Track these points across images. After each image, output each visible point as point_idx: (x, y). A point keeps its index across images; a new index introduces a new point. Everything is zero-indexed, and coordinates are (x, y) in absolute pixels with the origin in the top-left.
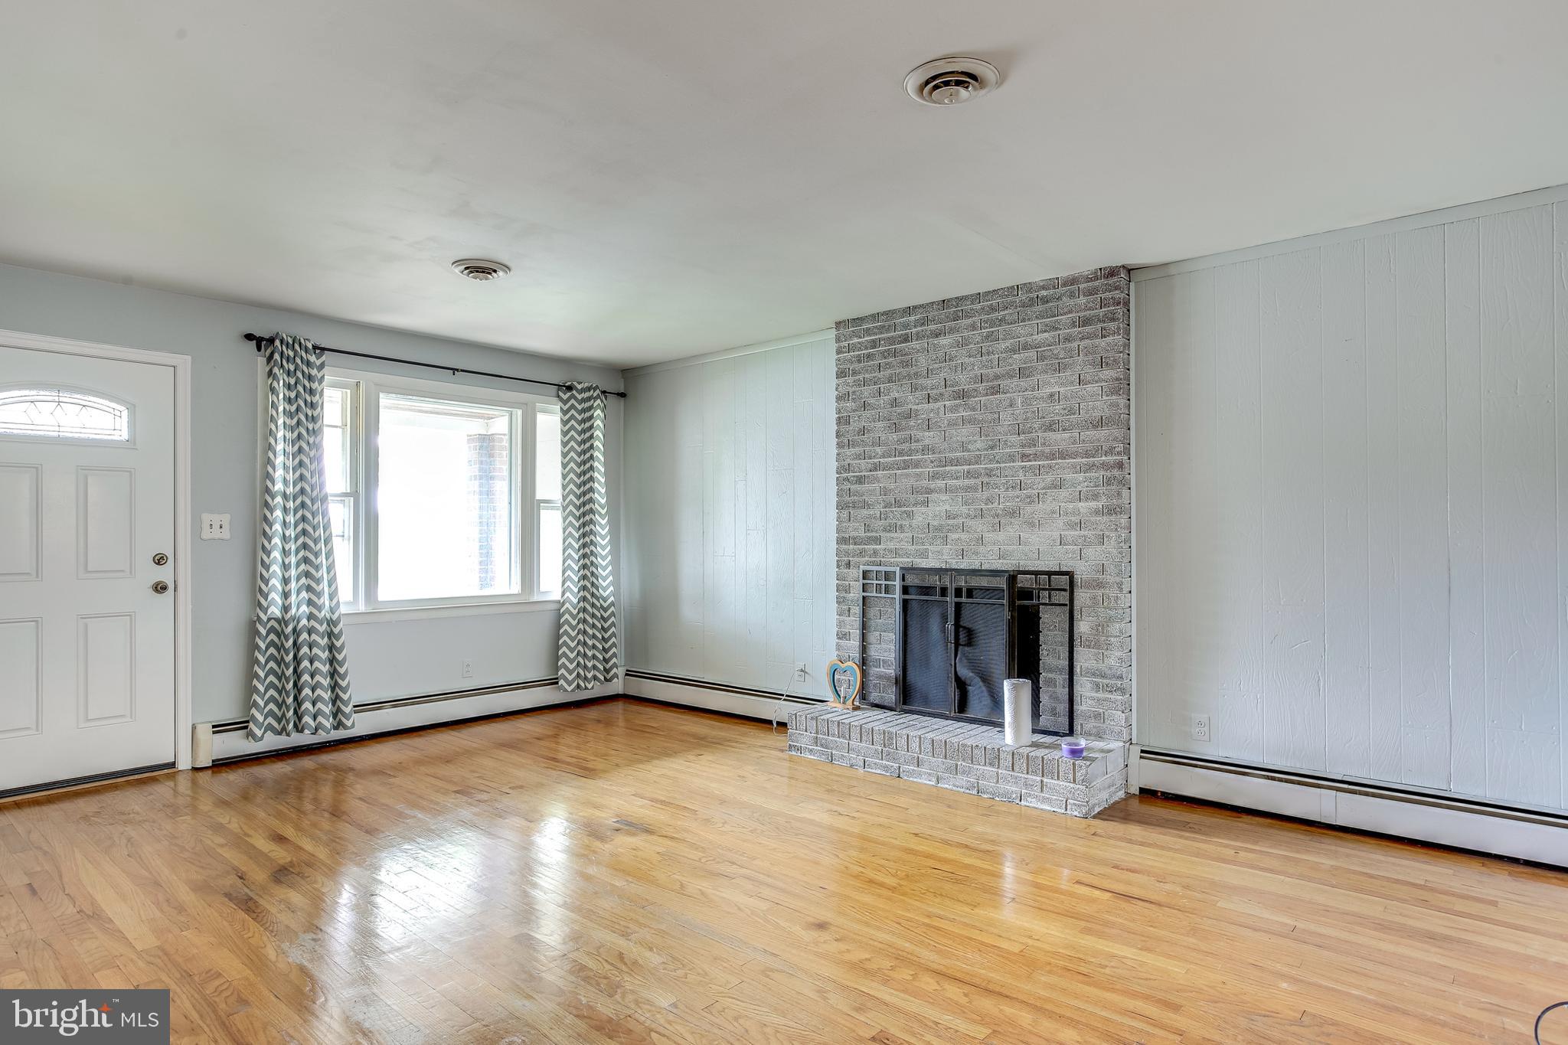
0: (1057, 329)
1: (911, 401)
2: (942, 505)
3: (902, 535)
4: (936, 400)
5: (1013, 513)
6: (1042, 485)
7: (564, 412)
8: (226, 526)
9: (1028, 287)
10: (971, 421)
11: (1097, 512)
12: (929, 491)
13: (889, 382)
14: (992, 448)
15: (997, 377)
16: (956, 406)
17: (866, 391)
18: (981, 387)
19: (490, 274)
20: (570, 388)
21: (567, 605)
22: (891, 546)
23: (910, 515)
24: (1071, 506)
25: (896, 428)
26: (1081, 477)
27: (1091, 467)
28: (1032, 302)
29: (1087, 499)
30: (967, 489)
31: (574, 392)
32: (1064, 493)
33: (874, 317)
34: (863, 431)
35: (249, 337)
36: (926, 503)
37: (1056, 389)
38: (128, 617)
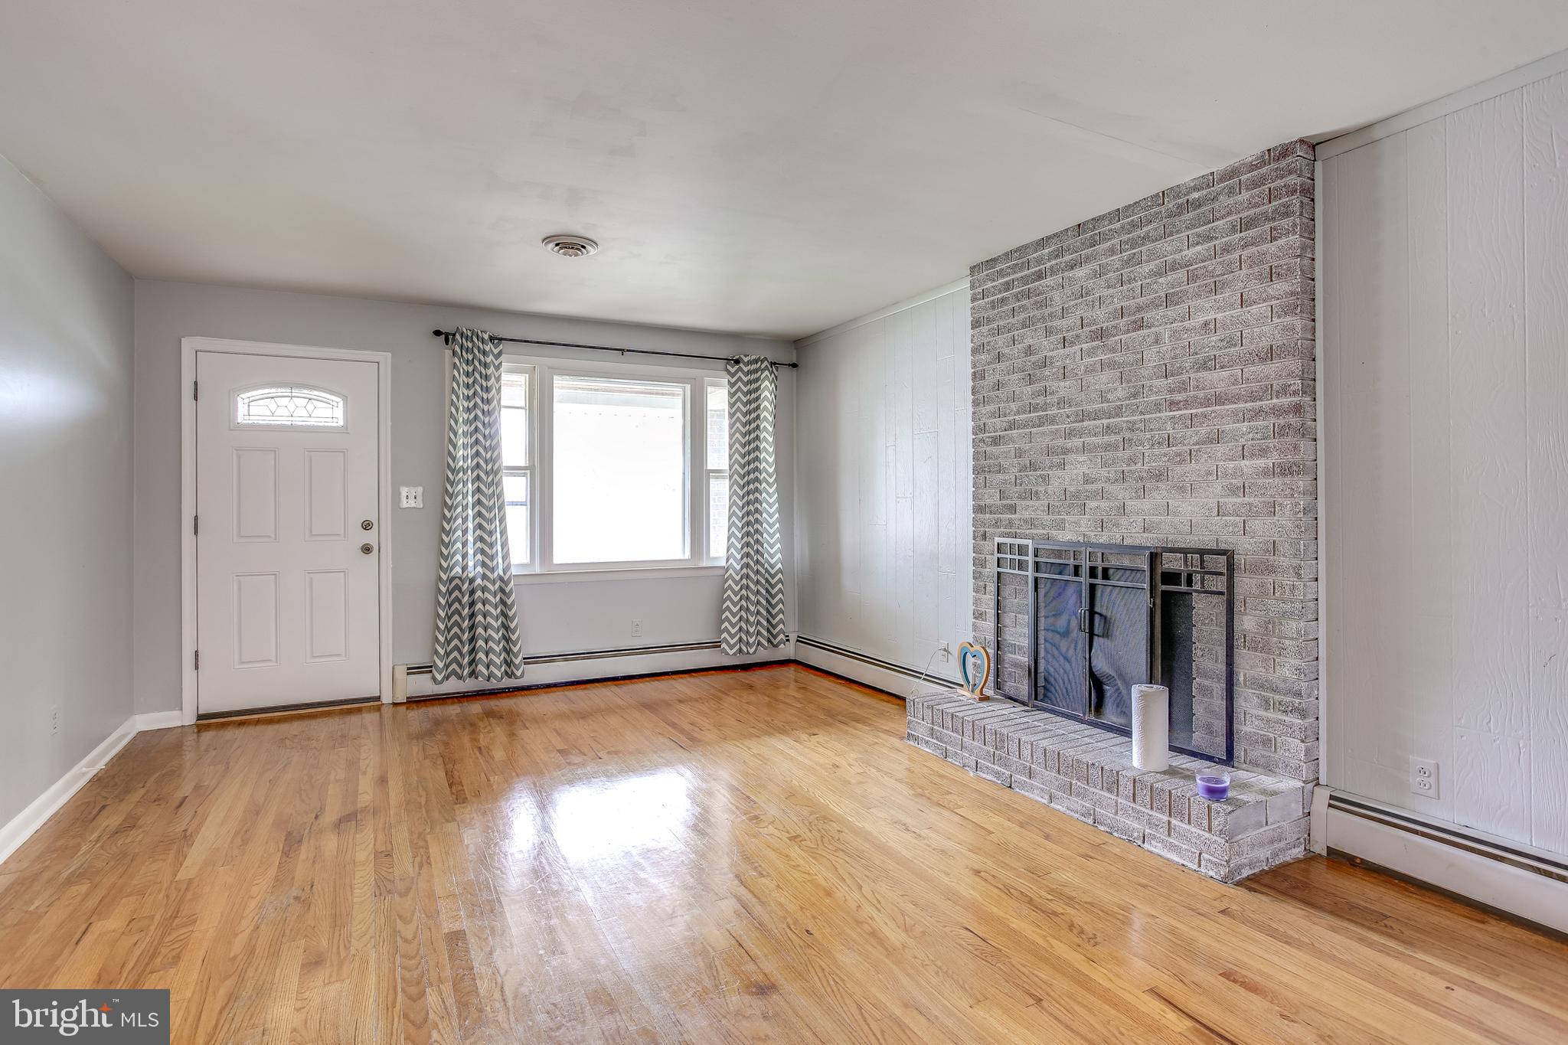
0: (1211, 239)
1: (1046, 346)
2: (1079, 466)
3: (1038, 504)
4: (1072, 343)
5: (1159, 476)
6: (1195, 439)
7: (732, 385)
8: (420, 498)
9: (1175, 192)
10: (1112, 365)
11: (1265, 473)
12: (1066, 451)
13: (1023, 328)
14: (1135, 396)
15: (1139, 309)
16: (1093, 348)
17: (1001, 340)
18: (1121, 323)
19: (579, 250)
20: (737, 362)
21: (731, 571)
22: (1027, 515)
23: (1046, 479)
24: (1231, 465)
25: (1031, 380)
26: (1244, 427)
27: (1258, 413)
28: (1181, 209)
29: (1253, 456)
30: (1107, 447)
31: (741, 365)
32: (1221, 449)
33: (1008, 255)
34: (998, 385)
35: (437, 333)
36: (1062, 465)
37: (1211, 316)
38: (343, 573)
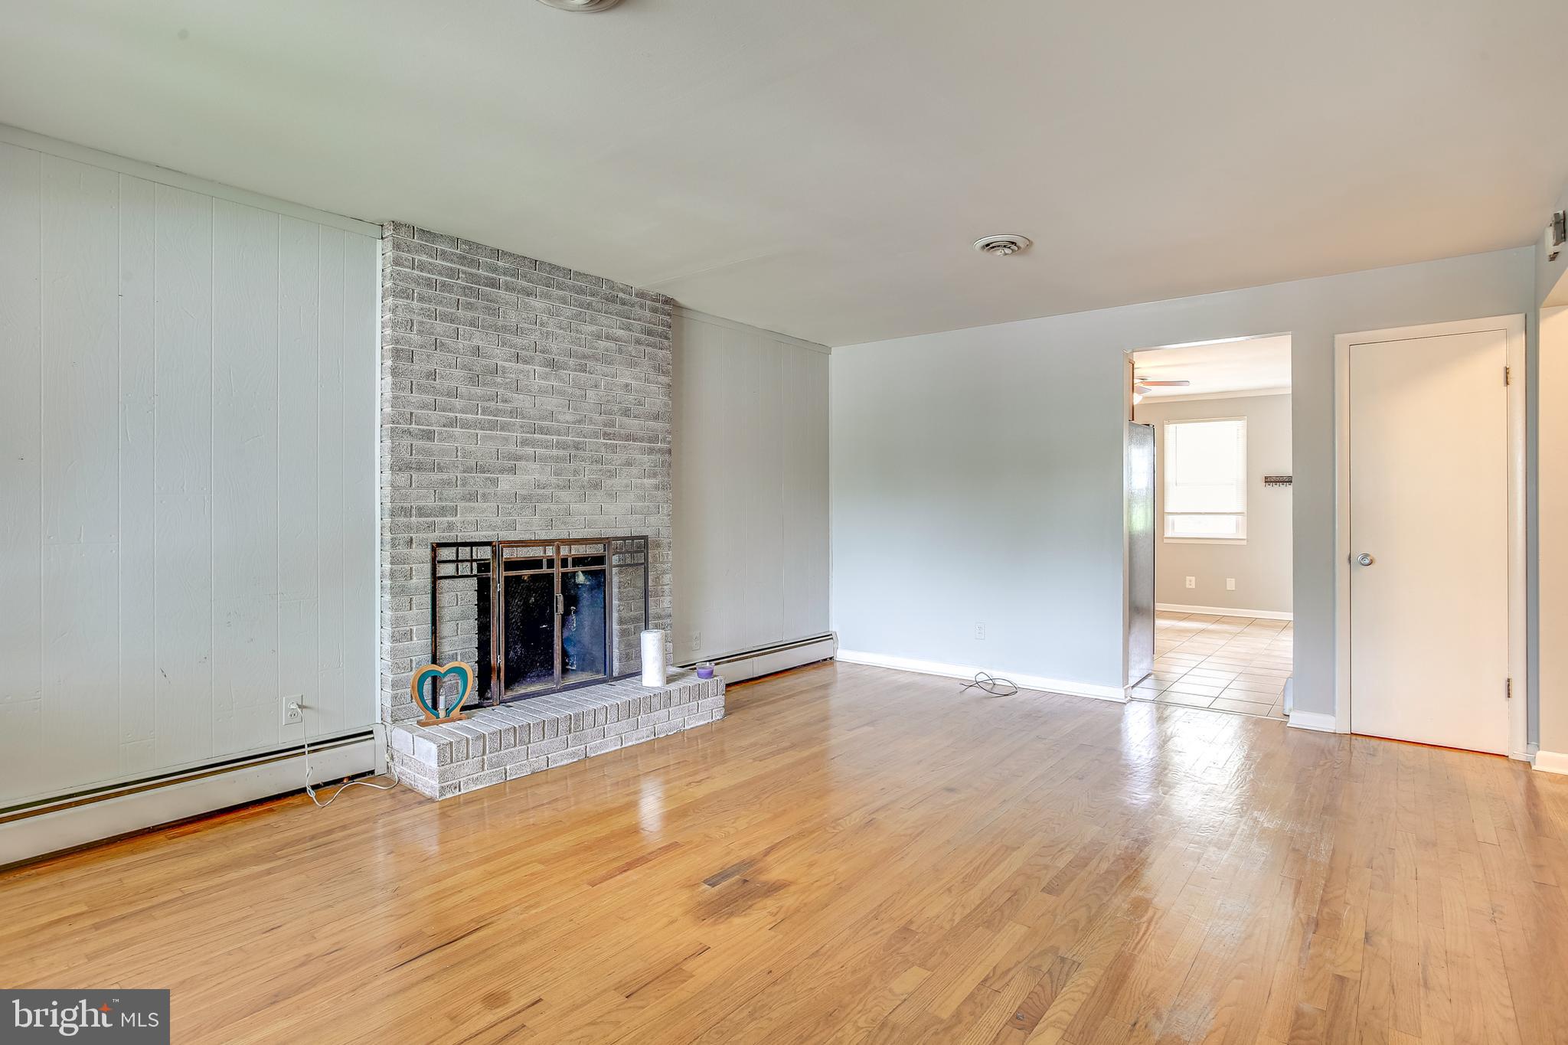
0: (630, 330)
1: (499, 356)
2: (531, 474)
3: (485, 505)
4: (526, 362)
5: (596, 486)
6: (619, 462)
9: (611, 285)
10: (562, 393)
11: (657, 488)
12: (519, 458)
13: (470, 325)
14: (579, 422)
15: (584, 357)
16: (547, 374)
17: (440, 326)
18: (572, 362)
22: (471, 518)
23: (495, 482)
24: (639, 481)
25: (475, 380)
26: (646, 458)
27: (651, 451)
28: (613, 299)
29: (649, 477)
30: (558, 459)
32: (634, 471)
33: (455, 241)
34: (432, 375)
36: (513, 470)
37: (629, 382)
